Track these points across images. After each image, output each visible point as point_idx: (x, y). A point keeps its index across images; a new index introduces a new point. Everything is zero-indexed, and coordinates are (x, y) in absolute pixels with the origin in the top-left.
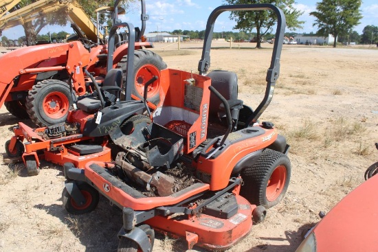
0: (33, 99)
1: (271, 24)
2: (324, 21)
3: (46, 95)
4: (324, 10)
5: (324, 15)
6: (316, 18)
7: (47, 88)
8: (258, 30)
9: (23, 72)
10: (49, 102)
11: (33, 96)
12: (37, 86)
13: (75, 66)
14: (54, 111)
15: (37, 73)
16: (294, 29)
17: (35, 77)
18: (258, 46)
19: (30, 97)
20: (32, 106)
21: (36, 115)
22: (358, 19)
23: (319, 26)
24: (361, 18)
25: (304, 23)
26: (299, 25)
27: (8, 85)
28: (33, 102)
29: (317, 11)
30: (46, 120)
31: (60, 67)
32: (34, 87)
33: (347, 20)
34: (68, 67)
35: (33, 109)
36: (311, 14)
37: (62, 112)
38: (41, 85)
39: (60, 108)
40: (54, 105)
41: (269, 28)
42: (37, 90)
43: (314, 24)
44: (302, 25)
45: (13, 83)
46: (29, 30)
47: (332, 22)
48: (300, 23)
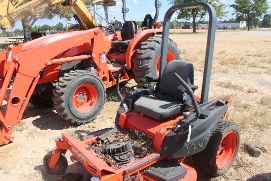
0: (62, 93)
1: (203, 14)
2: (241, 12)
3: (76, 88)
4: (240, 3)
5: (241, 7)
6: (235, 10)
7: (77, 81)
8: (194, 19)
9: (49, 63)
10: (77, 95)
11: (62, 90)
12: (65, 78)
13: (100, 54)
14: (82, 104)
15: (61, 64)
16: (221, 18)
17: (59, 68)
18: (194, 31)
19: (59, 91)
20: (62, 101)
21: (66, 111)
22: (266, 9)
23: (237, 15)
24: (268, 8)
25: (228, 13)
26: (224, 14)
27: (35, 78)
28: (63, 97)
29: (235, 4)
30: (76, 115)
31: (86, 56)
32: (61, 79)
33: (258, 9)
34: (94, 55)
35: (63, 105)
36: (231, 6)
37: (91, 105)
38: (70, 77)
39: (88, 100)
40: (81, 97)
41: (201, 17)
42: (66, 83)
43: (233, 14)
44: (226, 14)
45: (39, 77)
46: (26, 24)
47: (247, 12)
48: (225, 13)
